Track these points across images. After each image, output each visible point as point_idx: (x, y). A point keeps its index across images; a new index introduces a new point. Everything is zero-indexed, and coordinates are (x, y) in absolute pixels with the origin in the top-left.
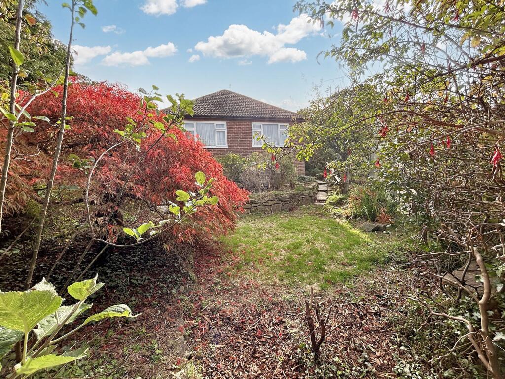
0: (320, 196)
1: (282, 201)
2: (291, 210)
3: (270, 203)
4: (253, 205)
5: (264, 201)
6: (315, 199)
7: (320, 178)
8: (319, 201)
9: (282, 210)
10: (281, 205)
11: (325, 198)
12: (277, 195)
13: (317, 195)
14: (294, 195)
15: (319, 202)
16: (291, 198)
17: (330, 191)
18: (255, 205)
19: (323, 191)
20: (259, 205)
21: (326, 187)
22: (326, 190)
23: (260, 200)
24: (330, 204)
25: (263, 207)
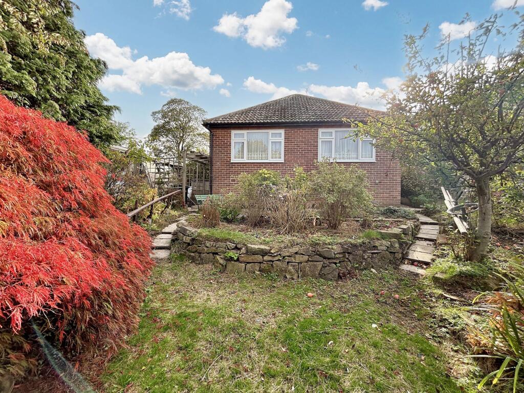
0: (419, 249)
1: (325, 258)
2: (340, 277)
3: (299, 258)
4: (266, 258)
5: (288, 254)
6: (404, 257)
7: (427, 213)
8: (413, 262)
9: (321, 275)
10: (319, 265)
11: (427, 258)
12: (318, 244)
13: (413, 248)
14: (355, 246)
15: (412, 264)
16: (345, 252)
17: (441, 245)
18: (270, 258)
19: (426, 239)
20: (277, 258)
21: (436, 232)
22: (434, 237)
23: (280, 249)
24: (436, 280)
25: (284, 265)
